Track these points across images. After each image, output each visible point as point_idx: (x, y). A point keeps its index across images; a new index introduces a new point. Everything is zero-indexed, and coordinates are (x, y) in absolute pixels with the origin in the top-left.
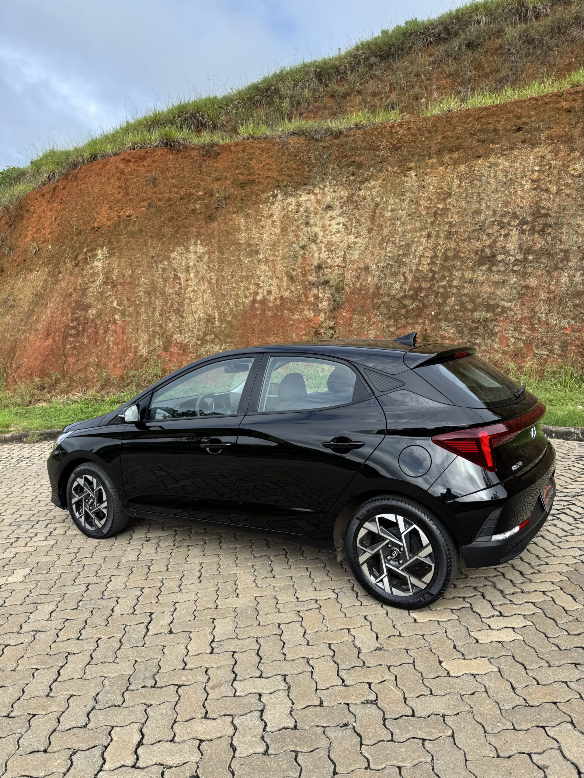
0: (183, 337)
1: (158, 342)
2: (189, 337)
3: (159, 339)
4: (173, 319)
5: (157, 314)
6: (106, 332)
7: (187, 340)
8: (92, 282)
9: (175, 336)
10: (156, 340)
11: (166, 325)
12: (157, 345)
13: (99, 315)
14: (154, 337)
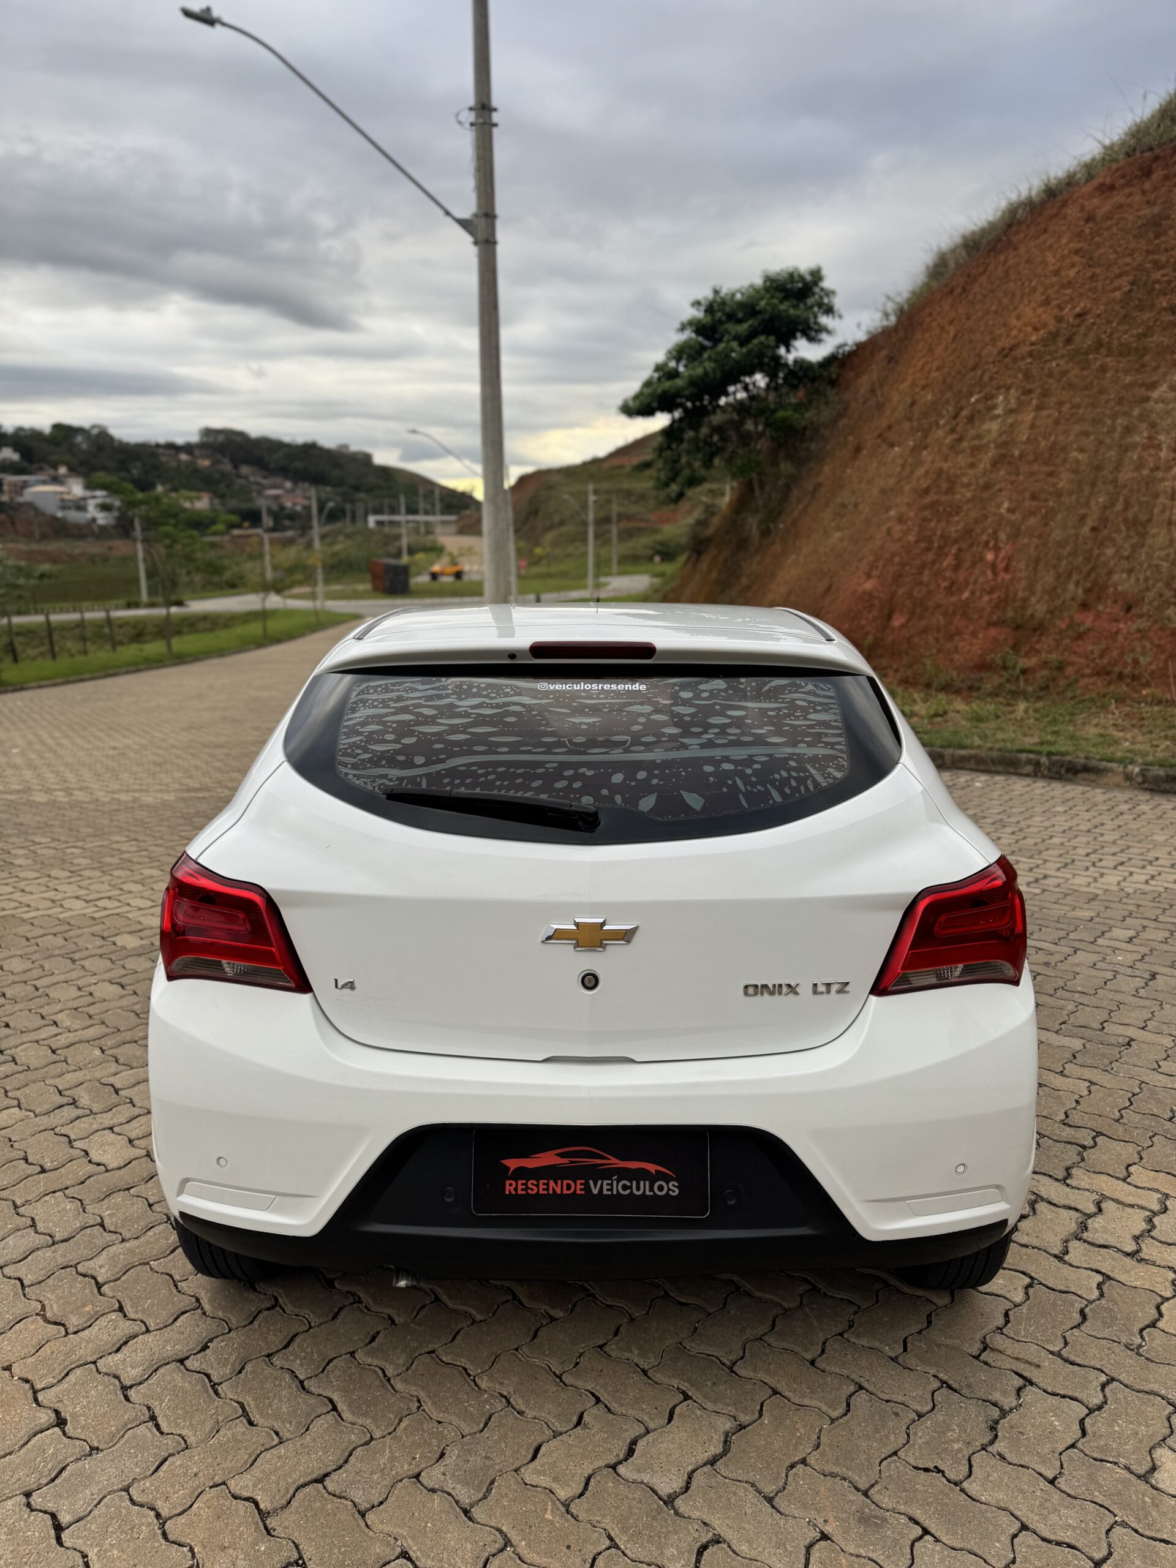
0: (1133, 580)
1: (1073, 590)
2: (1147, 579)
3: (1077, 583)
4: (1119, 538)
5: (1086, 530)
6: (974, 564)
7: (1142, 586)
8: (972, 465)
9: (1116, 578)
10: (1071, 586)
11: (1099, 556)
12: (1068, 596)
13: (968, 532)
14: (1070, 576)
